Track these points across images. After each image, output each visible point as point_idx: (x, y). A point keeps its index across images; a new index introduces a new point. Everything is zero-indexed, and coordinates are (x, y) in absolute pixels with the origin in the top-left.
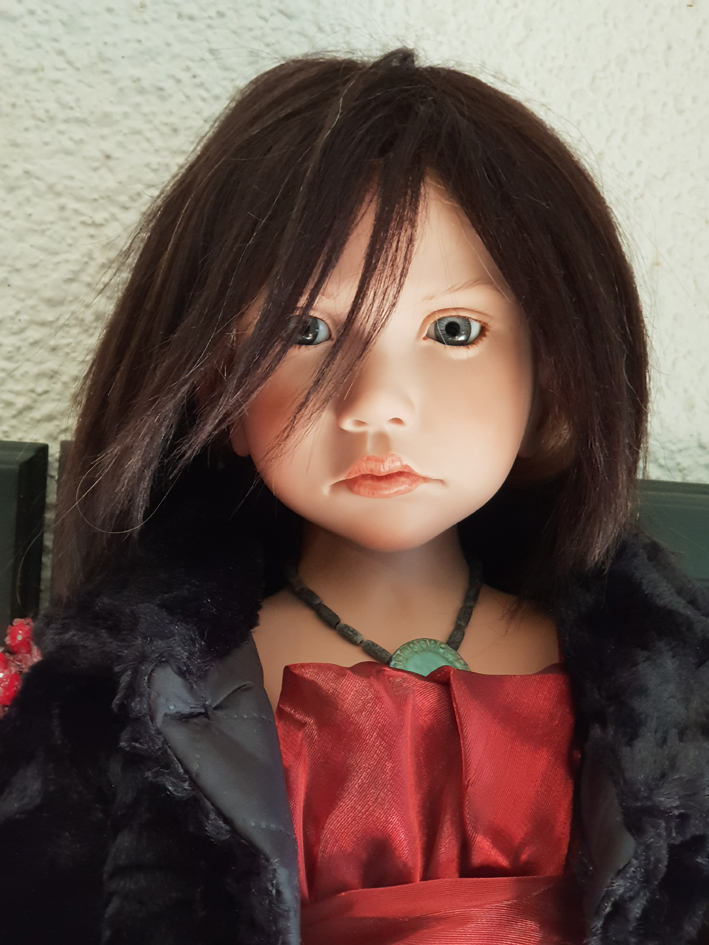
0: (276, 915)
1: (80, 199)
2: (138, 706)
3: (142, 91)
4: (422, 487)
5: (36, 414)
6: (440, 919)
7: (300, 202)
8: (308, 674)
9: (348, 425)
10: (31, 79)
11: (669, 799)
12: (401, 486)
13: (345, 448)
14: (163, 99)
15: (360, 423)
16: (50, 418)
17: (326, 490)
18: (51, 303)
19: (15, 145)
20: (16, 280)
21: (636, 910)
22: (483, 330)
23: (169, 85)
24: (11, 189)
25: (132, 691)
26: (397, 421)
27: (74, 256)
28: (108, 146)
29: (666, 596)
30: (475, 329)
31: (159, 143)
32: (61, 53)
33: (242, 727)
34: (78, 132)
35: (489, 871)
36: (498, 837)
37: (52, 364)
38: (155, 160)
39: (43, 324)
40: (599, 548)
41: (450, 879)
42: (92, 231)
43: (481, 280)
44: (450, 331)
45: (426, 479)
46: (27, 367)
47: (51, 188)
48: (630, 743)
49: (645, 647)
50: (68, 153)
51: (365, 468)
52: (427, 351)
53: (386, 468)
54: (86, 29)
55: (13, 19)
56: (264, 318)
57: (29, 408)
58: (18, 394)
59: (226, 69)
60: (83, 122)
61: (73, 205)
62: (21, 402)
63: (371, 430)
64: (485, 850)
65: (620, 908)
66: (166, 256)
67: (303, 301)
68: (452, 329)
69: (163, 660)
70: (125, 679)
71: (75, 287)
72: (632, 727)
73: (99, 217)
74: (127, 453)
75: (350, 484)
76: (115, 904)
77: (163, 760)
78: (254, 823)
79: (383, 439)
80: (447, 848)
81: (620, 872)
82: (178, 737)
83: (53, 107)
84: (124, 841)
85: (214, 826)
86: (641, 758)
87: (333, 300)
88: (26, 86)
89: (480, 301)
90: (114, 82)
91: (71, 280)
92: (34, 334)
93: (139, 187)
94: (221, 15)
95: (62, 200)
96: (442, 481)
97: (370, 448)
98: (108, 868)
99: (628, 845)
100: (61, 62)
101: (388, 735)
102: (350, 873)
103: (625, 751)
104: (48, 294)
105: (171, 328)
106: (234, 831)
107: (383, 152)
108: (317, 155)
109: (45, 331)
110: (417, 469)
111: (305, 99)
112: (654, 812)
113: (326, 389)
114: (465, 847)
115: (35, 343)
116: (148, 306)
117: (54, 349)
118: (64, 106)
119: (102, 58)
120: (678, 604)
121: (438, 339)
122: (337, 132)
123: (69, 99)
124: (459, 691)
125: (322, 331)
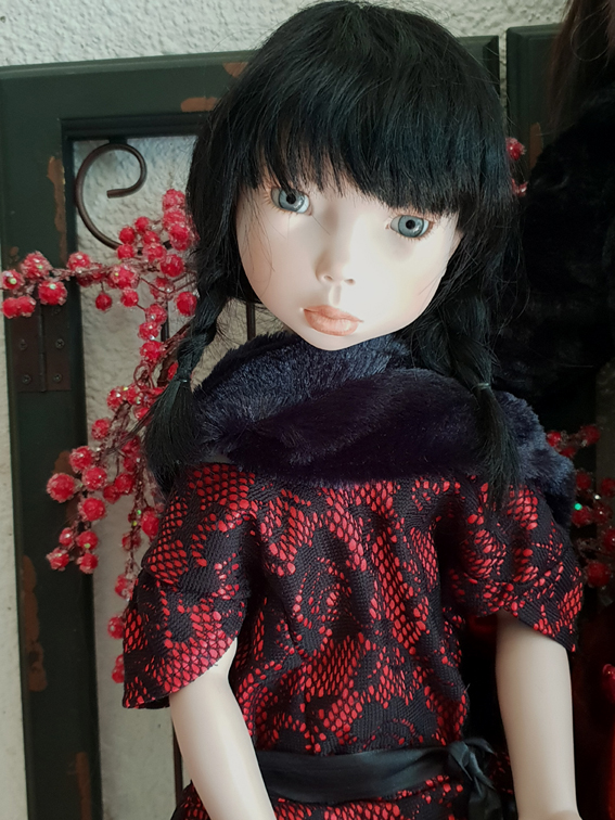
58: (475, 12)
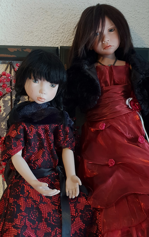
2: (83, 68)
5: (56, 44)
10: (53, 4)
12: (110, 47)
17: (102, 50)
19: (52, 12)
20: (53, 28)
22: (114, 29)
26: (108, 41)
27: (59, 25)
28: (62, 12)
37: (58, 38)
42: (61, 22)
44: (111, 30)
45: (112, 46)
46: (55, 38)
47: (56, 17)
53: (108, 46)
60: (59, 9)
61: (59, 19)
63: (106, 42)
69: (85, 64)
71: (59, 29)
73: (62, 20)
75: (105, 49)
83: (56, 8)
89: (113, 27)
90: (62, 4)
91: (59, 28)
95: (57, 19)
96: (114, 46)
97: (106, 44)
100: (56, 2)
109: (57, 34)
117: (58, 36)
121: (110, 32)
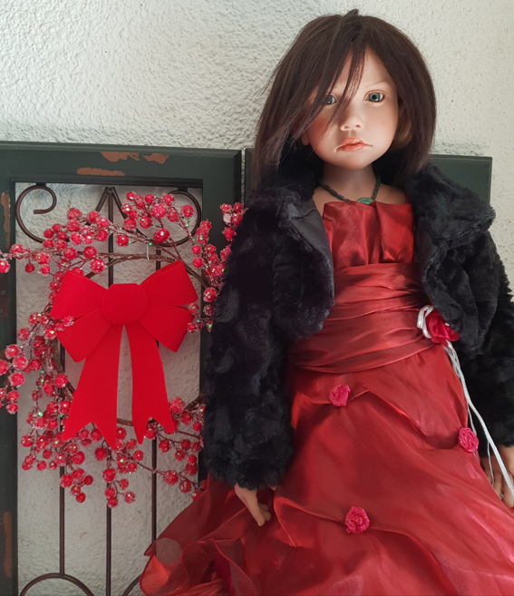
0: (328, 272)
1: (247, 72)
2: (284, 215)
3: (265, 36)
4: (366, 148)
5: (237, 142)
6: (375, 274)
7: (329, 56)
8: (332, 205)
9: (343, 129)
10: (231, 34)
11: (447, 236)
12: (359, 147)
13: (342, 136)
14: (272, 39)
15: (347, 127)
16: (241, 143)
17: (335, 151)
18: (240, 106)
19: (227, 56)
20: (229, 99)
21: (438, 267)
22: (384, 97)
23: (273, 34)
24: (226, 70)
25: (281, 210)
27: (246, 91)
28: (255, 55)
29: (440, 180)
30: (381, 96)
31: (271, 53)
32: (240, 25)
33: (313, 221)
34: (246, 51)
35: (389, 261)
36: (392, 251)
37: (241, 126)
38: (270, 59)
39: (238, 113)
40: (420, 166)
41: (377, 264)
42: (252, 82)
43: (385, 80)
44: (373, 97)
45: (367, 145)
46: (233, 127)
47: (239, 69)
48: (433, 220)
49: (435, 194)
50: (243, 58)
51: (348, 142)
52: (366, 104)
53: (355, 142)
54: (247, 17)
55: (225, 16)
56: (317, 96)
57: (234, 140)
58: (231, 135)
59: (291, 28)
60: (248, 47)
61: (245, 74)
62: (232, 138)
63: (350, 130)
64: (387, 255)
65: (432, 267)
66: (285, 79)
67: (329, 89)
68: (374, 97)
69: (291, 201)
70: (279, 207)
71: (246, 101)
72: (433, 216)
73: (253, 78)
74: (276, 140)
75: (343, 148)
76: (277, 274)
77: (293, 230)
78: (319, 246)
79: (353, 132)
80: (376, 255)
81: (433, 256)
82: (295, 223)
83: (237, 42)
84: (279, 257)
85: (307, 248)
86: (436, 225)
87: (339, 89)
88: (230, 37)
89: (382, 87)
90: (257, 34)
91: (245, 99)
92: (235, 116)
93: (265, 68)
94: (289, 10)
95: (242, 73)
96: (371, 146)
97: (350, 135)
98: (274, 265)
99: (435, 248)
100: (240, 29)
101: (357, 222)
102: (346, 262)
103: (432, 223)
104: (239, 103)
105: (289, 99)
106: (314, 249)
107: (353, 40)
108: (333, 42)
109: (239, 115)
110: (365, 142)
111: (327, 26)
112: (442, 239)
113: (336, 117)
114: (381, 254)
115: (235, 119)
116: (280, 94)
117: (241, 121)
118: (241, 43)
119: (253, 27)
120: (445, 183)
121: (370, 100)
122: (339, 35)
123: (243, 40)
124: (379, 208)
125: (333, 100)
